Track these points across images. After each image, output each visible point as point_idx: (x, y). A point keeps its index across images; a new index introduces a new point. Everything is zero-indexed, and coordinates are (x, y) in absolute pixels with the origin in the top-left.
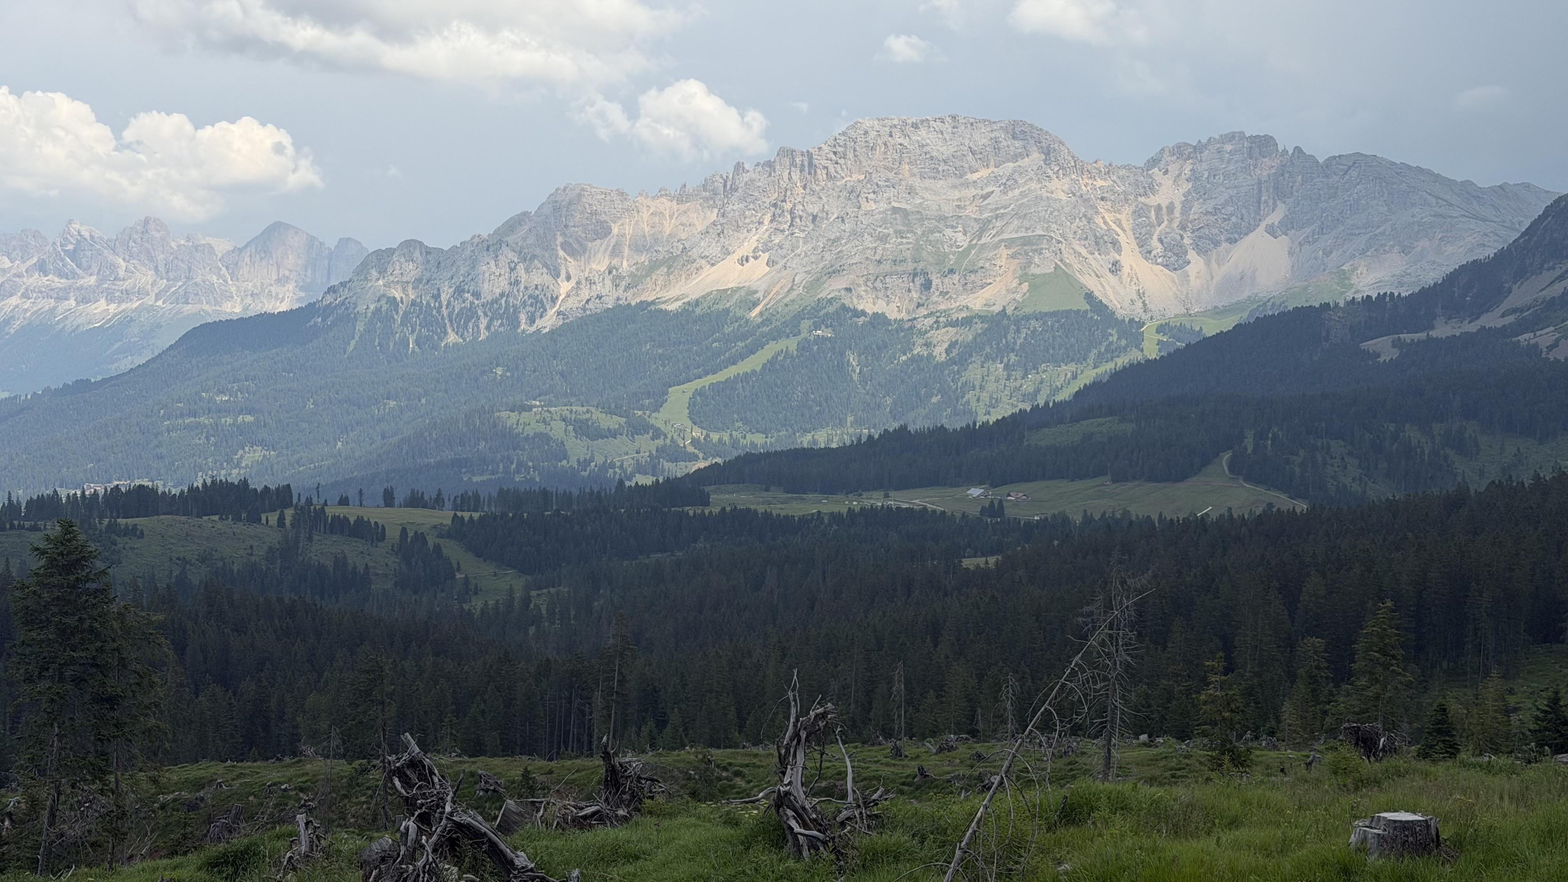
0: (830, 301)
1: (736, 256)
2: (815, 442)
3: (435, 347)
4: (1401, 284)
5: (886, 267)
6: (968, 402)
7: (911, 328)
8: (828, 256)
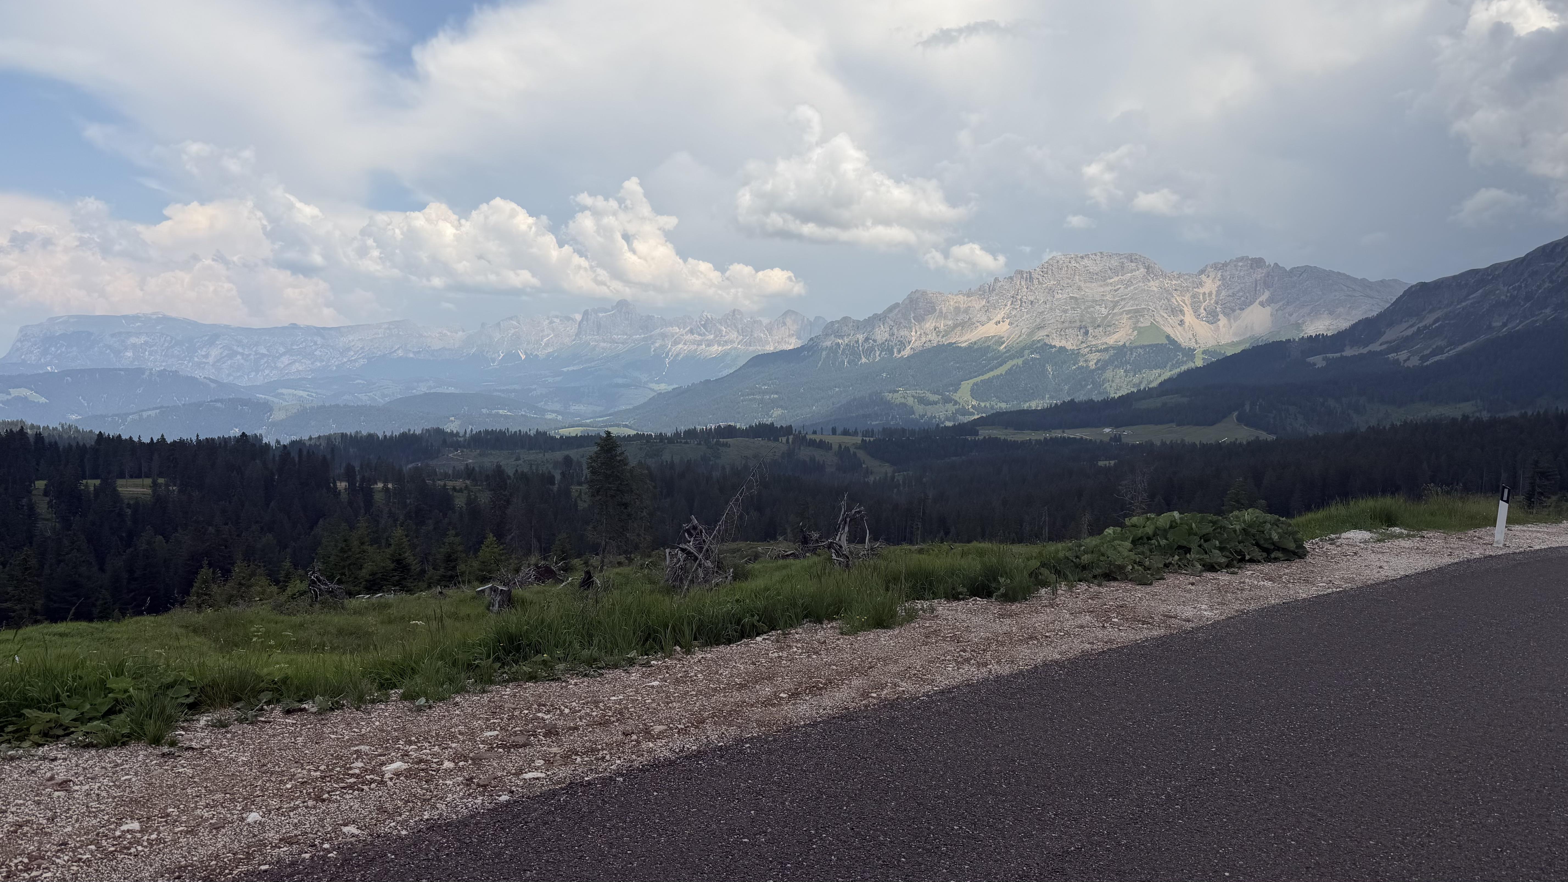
0: (1039, 341)
1: (994, 321)
2: (1030, 406)
3: (856, 365)
4: (1328, 330)
5: (1066, 325)
6: (1106, 388)
7: (1078, 353)
8: (1038, 320)
